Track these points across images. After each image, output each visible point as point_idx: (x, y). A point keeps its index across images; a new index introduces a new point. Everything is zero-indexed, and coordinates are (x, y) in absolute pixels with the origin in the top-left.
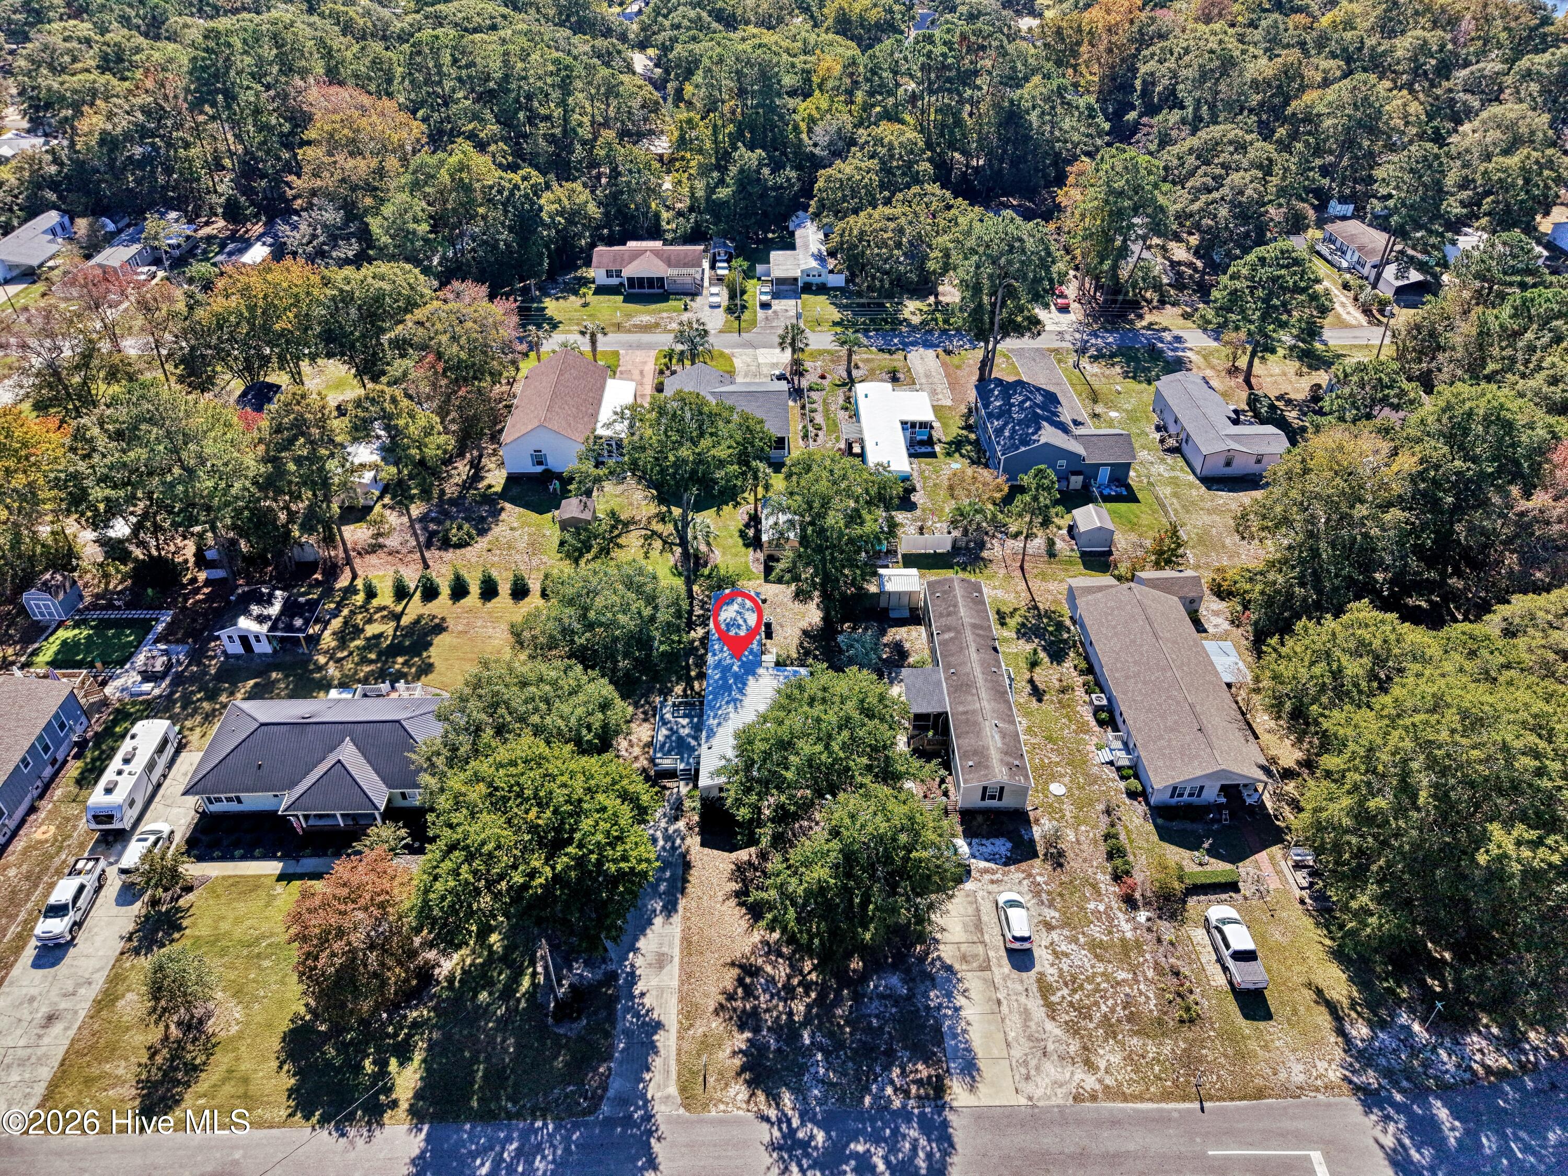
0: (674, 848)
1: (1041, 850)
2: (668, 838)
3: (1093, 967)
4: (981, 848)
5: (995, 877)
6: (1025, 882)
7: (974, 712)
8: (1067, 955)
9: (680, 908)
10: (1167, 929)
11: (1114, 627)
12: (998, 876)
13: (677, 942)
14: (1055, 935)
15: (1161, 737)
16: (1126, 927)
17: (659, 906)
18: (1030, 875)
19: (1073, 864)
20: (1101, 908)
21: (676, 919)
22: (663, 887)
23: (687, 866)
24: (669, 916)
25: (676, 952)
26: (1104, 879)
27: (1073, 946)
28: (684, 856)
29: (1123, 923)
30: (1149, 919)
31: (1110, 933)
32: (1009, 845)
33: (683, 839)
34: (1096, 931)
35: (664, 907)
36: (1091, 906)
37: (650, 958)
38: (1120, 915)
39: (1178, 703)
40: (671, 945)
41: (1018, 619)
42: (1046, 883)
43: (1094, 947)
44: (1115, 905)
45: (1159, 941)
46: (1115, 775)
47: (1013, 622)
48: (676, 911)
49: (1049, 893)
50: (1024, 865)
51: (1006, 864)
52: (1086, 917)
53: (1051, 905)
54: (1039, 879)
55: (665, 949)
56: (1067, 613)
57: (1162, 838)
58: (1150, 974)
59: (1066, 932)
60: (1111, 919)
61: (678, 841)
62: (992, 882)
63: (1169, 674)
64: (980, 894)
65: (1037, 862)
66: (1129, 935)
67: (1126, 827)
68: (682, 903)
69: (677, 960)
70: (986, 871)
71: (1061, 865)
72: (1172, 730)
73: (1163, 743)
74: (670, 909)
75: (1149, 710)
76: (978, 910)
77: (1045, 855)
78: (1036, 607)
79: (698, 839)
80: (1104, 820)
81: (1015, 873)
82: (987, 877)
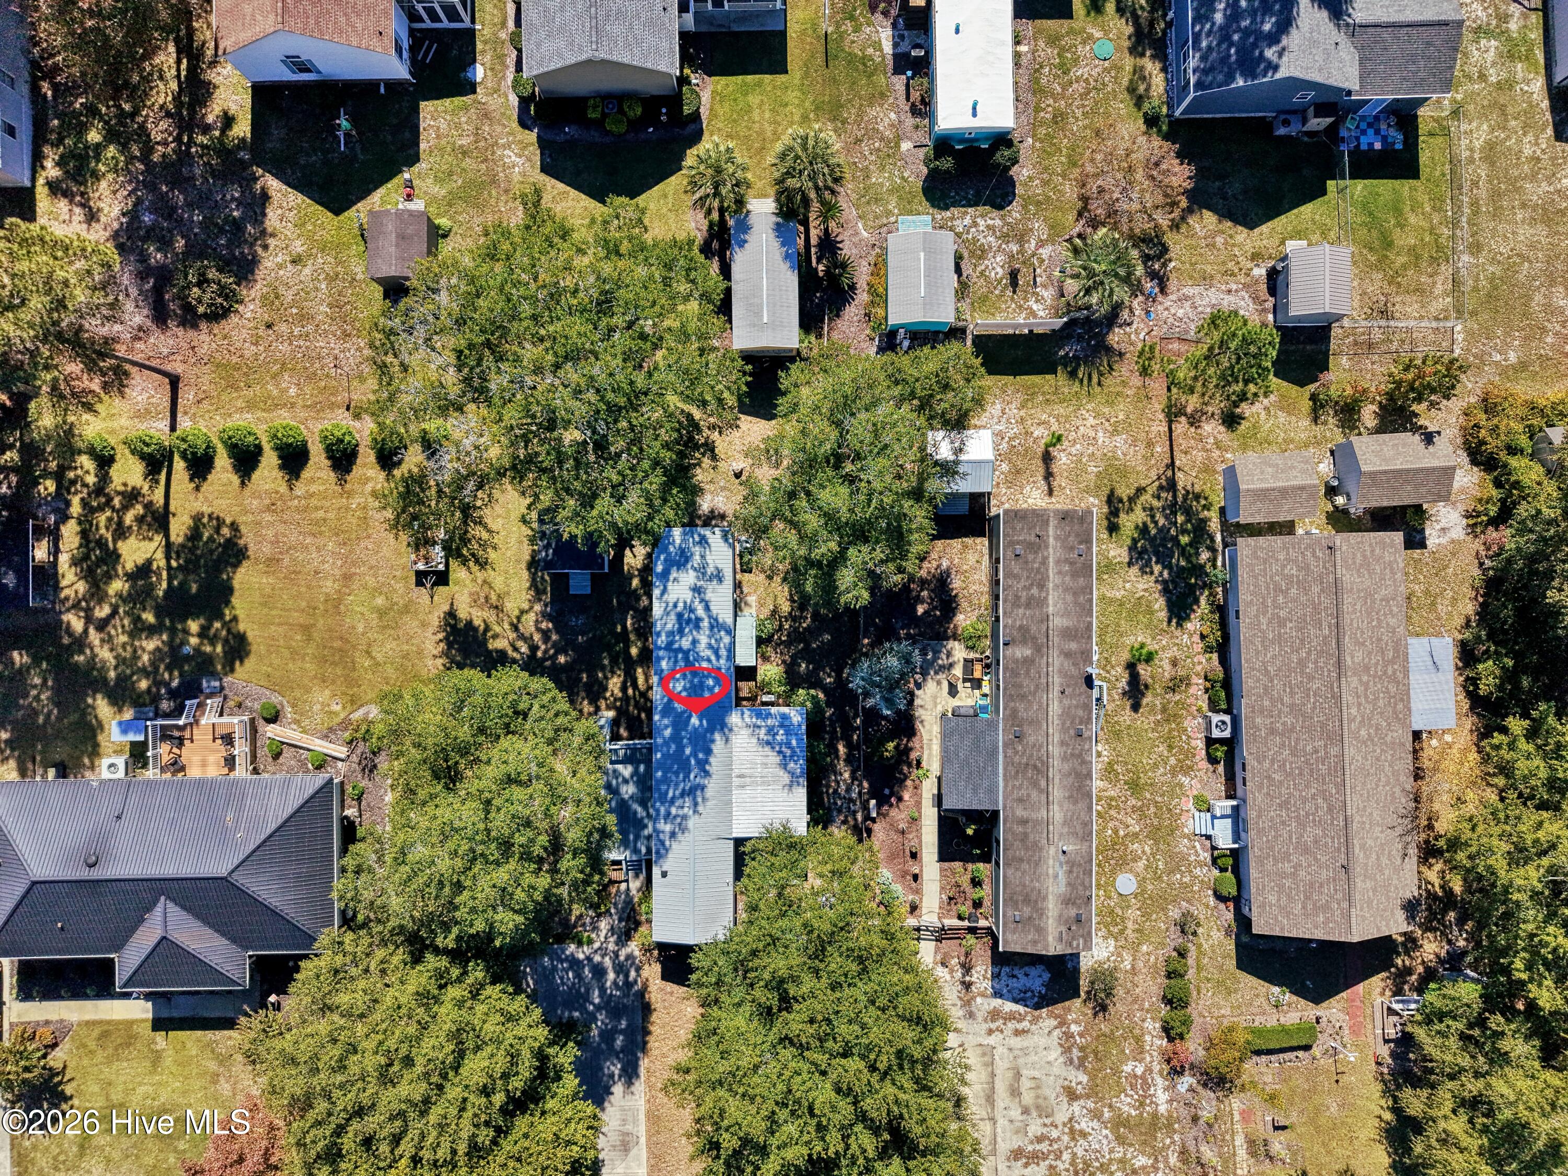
0: (628, 985)
1: (1084, 984)
2: (620, 969)
3: (1111, 1151)
4: (1013, 983)
5: (1020, 1026)
6: (1057, 1033)
7: (1037, 822)
8: (1084, 1135)
9: (642, 1071)
10: (1208, 1104)
11: (1282, 623)
12: (1025, 1024)
13: (642, 1117)
14: (1076, 1107)
15: (1287, 857)
16: (1162, 1097)
17: (616, 1069)
18: (1062, 1023)
19: (1118, 1008)
20: (1139, 1071)
21: (639, 1086)
22: (619, 1041)
23: (647, 1009)
24: (629, 1083)
25: (642, 1130)
26: (1153, 1026)
27: (1095, 1124)
28: (642, 994)
29: (1160, 1092)
30: (1191, 1090)
31: (1142, 1104)
32: (1047, 976)
33: (638, 969)
34: (1126, 1104)
35: (623, 1070)
36: (1128, 1068)
37: (614, 1138)
38: (1160, 1081)
39: (1330, 809)
40: (635, 1121)
41: (1139, 516)
42: (1081, 1035)
43: (1119, 1124)
44: (1156, 1067)
45: (1195, 1119)
46: (1206, 856)
47: (1129, 522)
48: (638, 1076)
49: (1082, 1049)
50: (1058, 1009)
51: (1037, 1007)
52: (1118, 1083)
53: (1081, 1065)
54: (1074, 1028)
55: (629, 1128)
56: (1218, 500)
57: (1241, 966)
58: (1173, 1160)
59: (1090, 1104)
60: (1146, 1085)
61: (633, 974)
62: (1017, 1033)
63: (1334, 751)
64: (1000, 1051)
65: (1077, 1003)
66: (1163, 1109)
67: (1199, 946)
68: (644, 1064)
69: (643, 1140)
70: (1011, 1017)
71: (1104, 1008)
72: (1306, 851)
73: (1288, 867)
74: (630, 1073)
75: (1285, 805)
76: (993, 1075)
77: (1088, 993)
78: (1171, 485)
79: (657, 968)
80: (1174, 938)
81: (1047, 1020)
82: (1012, 1025)
